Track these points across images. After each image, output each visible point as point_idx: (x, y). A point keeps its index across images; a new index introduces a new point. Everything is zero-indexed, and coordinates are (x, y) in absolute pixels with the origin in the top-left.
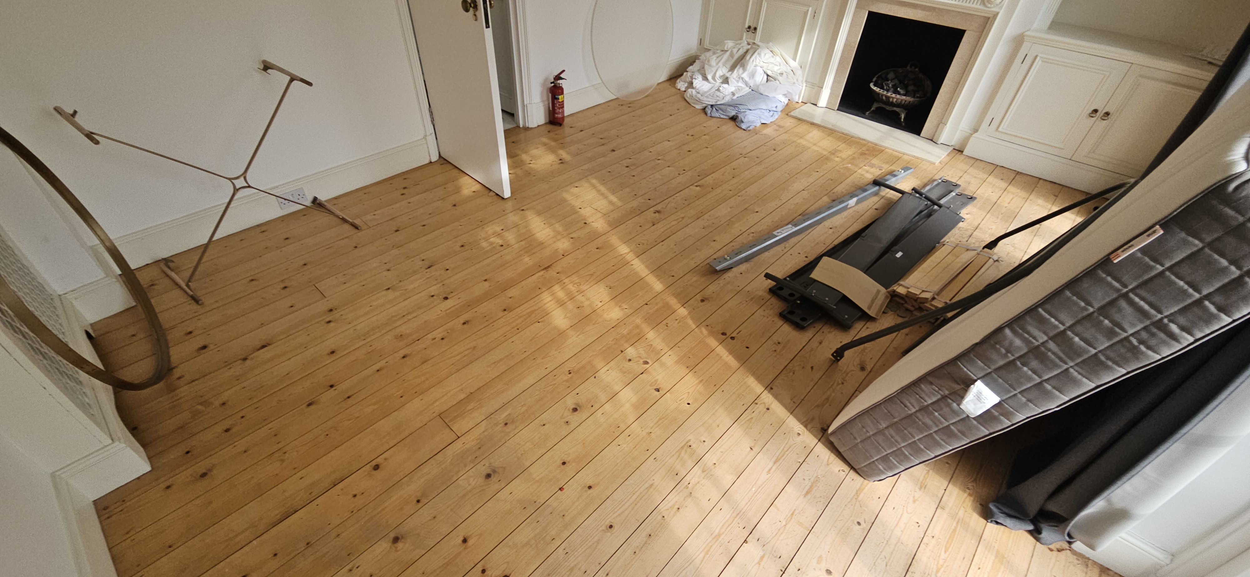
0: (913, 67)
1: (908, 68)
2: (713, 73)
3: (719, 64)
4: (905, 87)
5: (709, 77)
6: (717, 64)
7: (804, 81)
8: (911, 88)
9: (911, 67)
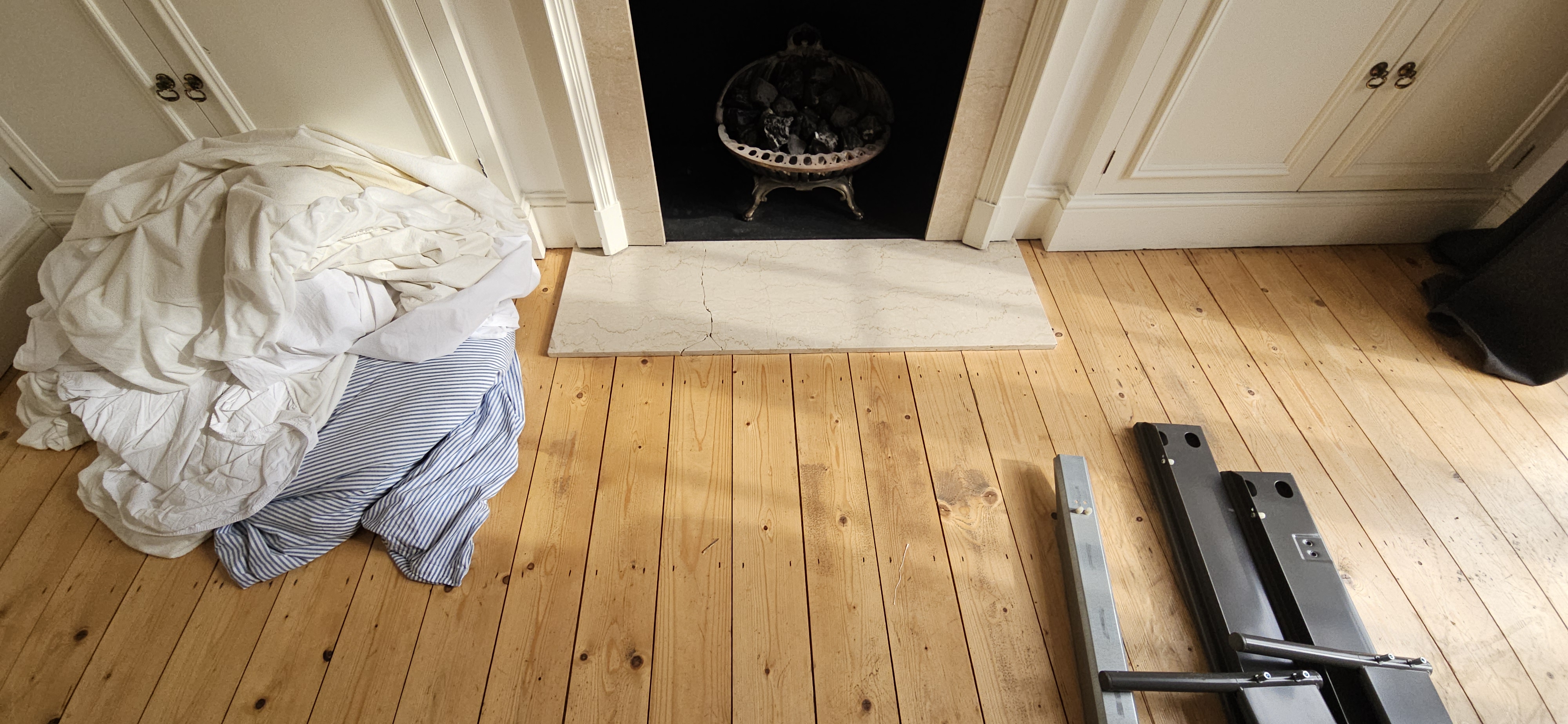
0: (804, 44)
1: (791, 47)
2: (138, 355)
3: (137, 313)
4: (825, 121)
5: (137, 373)
6: (126, 311)
7: (517, 198)
8: (841, 117)
9: (797, 43)
